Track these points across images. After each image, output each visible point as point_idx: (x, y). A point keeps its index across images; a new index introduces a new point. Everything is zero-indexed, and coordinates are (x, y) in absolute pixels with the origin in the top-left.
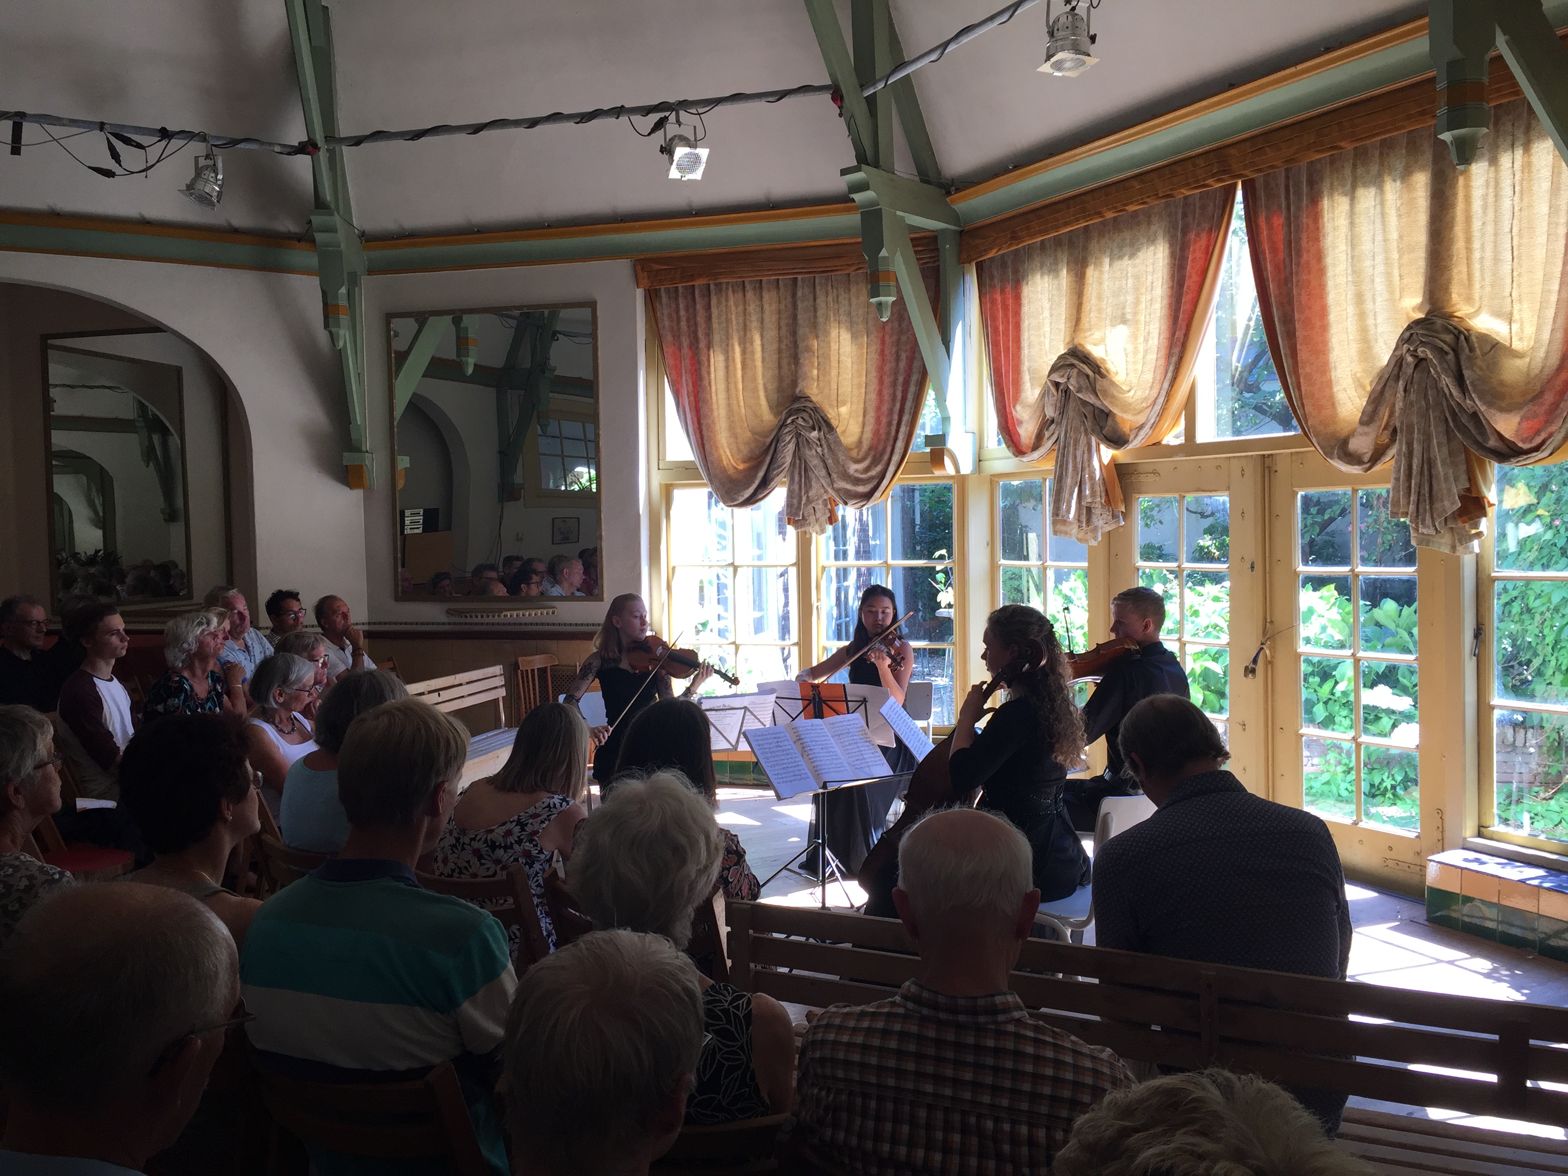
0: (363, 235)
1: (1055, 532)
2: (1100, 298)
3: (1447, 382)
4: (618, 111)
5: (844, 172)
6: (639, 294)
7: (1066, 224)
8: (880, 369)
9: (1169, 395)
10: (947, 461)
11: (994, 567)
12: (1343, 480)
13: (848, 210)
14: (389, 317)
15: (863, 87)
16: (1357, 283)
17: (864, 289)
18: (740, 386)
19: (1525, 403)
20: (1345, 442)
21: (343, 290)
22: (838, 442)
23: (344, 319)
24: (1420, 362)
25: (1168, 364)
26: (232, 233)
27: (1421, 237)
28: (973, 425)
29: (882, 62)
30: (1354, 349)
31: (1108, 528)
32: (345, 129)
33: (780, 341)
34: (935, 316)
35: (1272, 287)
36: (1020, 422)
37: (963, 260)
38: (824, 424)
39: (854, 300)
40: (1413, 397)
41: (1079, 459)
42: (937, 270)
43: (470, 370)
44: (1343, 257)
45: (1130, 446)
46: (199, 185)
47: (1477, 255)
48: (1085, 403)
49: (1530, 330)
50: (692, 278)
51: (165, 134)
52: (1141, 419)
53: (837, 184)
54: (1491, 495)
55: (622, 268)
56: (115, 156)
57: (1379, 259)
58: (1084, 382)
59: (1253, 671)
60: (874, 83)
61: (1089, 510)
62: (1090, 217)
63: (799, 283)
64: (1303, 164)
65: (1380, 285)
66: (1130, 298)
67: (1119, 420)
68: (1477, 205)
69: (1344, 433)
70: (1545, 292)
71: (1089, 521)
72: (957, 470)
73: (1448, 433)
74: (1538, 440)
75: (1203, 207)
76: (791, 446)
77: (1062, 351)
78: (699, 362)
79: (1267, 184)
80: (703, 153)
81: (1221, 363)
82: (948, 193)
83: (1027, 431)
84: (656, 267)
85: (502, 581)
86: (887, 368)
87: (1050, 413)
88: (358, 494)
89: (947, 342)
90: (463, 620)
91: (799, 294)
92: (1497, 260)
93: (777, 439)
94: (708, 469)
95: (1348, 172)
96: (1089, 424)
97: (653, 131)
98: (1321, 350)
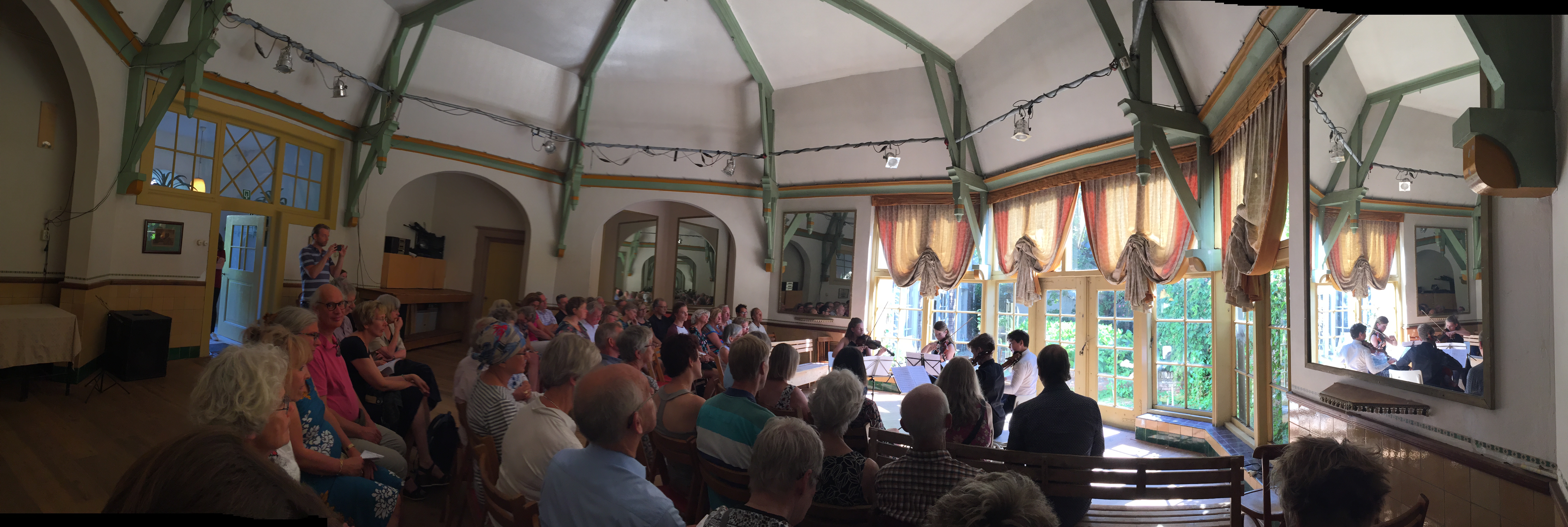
0: (778, 185)
1: (1017, 302)
2: (1034, 219)
3: (1142, 256)
4: (869, 144)
5: (948, 168)
6: (873, 208)
7: (1023, 192)
8: (958, 240)
9: (1056, 254)
10: (980, 275)
11: (996, 314)
12: (1111, 287)
13: (949, 182)
14: (785, 213)
15: (956, 139)
16: (1116, 221)
17: (953, 210)
18: (906, 243)
19: (1164, 264)
20: (1112, 274)
21: (770, 203)
22: (941, 266)
23: (769, 213)
24: (1134, 249)
25: (1056, 243)
26: (737, 184)
27: (1134, 208)
28: (990, 262)
29: (963, 130)
30: (1115, 243)
31: (1036, 301)
32: (776, 150)
33: (922, 227)
34: (978, 222)
35: (1090, 220)
36: (1006, 262)
37: (988, 203)
38: (935, 258)
39: (950, 214)
40: (1132, 260)
41: (1026, 276)
42: (979, 206)
43: (811, 233)
44: (1112, 212)
45: (1043, 272)
46: (728, 169)
47: (1150, 215)
48: (1028, 256)
49: (1165, 241)
50: (892, 203)
51: (719, 153)
52: (1047, 262)
53: (946, 173)
54: (1155, 293)
55: (867, 198)
56: (703, 160)
57: (1123, 214)
58: (1028, 248)
59: (1082, 353)
60: (960, 138)
61: (1029, 294)
62: (1030, 191)
63: (930, 207)
64: (1100, 179)
65: (1123, 223)
66: (1044, 220)
67: (1040, 262)
68: (1150, 199)
69: (1111, 271)
70: (1169, 229)
71: (1029, 298)
72: (983, 278)
73: (1142, 272)
74: (1167, 276)
75: (1068, 190)
76: (923, 266)
77: (1021, 237)
78: (892, 233)
79: (1088, 185)
80: (898, 159)
81: (1074, 245)
82: (984, 179)
83: (1008, 265)
84: (880, 199)
85: (816, 308)
86: (960, 240)
87: (1016, 259)
88: (769, 273)
89: (981, 231)
90: (800, 322)
91: (930, 211)
92: (1156, 218)
93: (918, 263)
94: (892, 273)
95: (1114, 183)
96: (1029, 263)
97: (881, 151)
98: (1105, 242)
